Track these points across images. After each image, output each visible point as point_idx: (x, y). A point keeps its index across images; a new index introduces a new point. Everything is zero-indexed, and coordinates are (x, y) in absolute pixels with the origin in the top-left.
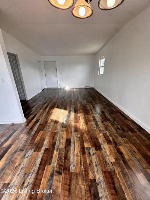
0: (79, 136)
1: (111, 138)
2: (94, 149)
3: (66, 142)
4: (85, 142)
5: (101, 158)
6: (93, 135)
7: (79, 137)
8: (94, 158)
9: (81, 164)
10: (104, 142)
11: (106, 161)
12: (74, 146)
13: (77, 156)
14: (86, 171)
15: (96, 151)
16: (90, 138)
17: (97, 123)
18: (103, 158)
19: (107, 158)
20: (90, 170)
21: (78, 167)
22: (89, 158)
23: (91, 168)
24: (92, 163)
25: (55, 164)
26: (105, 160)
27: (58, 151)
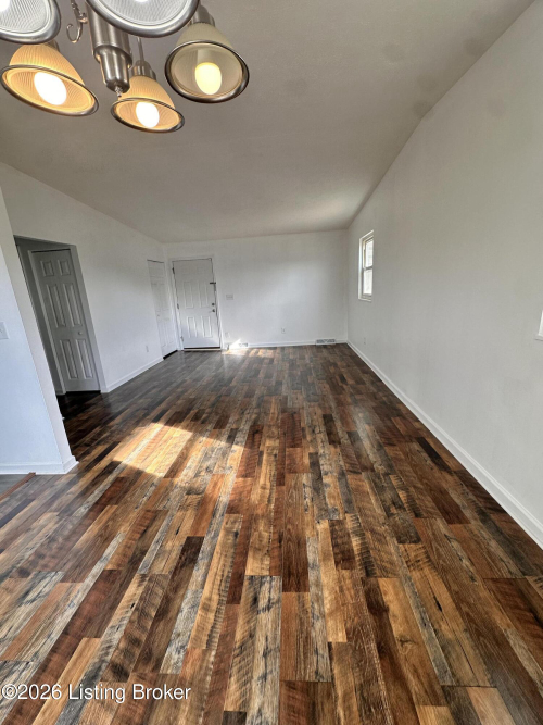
0: (238, 527)
1: (355, 543)
2: (277, 582)
3: (183, 551)
4: (250, 554)
5: (294, 626)
6: (289, 527)
7: (236, 534)
8: (266, 620)
9: (209, 643)
10: (325, 557)
11: (308, 637)
12: (209, 566)
13: (206, 608)
14: (221, 674)
15: (283, 595)
16: (276, 536)
17: (320, 478)
18: (302, 624)
19: (318, 625)
20: (235, 669)
21: (198, 652)
22: (248, 622)
23: (243, 663)
24: (253, 644)
25: (117, 636)
26: (308, 634)
27: (145, 583)
